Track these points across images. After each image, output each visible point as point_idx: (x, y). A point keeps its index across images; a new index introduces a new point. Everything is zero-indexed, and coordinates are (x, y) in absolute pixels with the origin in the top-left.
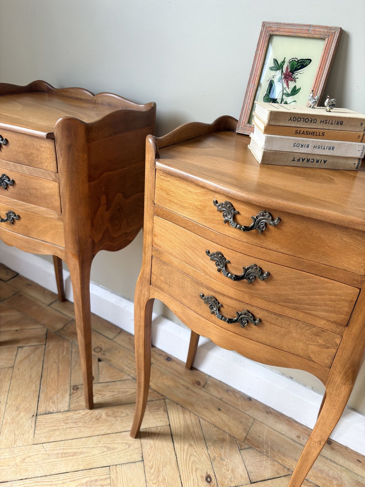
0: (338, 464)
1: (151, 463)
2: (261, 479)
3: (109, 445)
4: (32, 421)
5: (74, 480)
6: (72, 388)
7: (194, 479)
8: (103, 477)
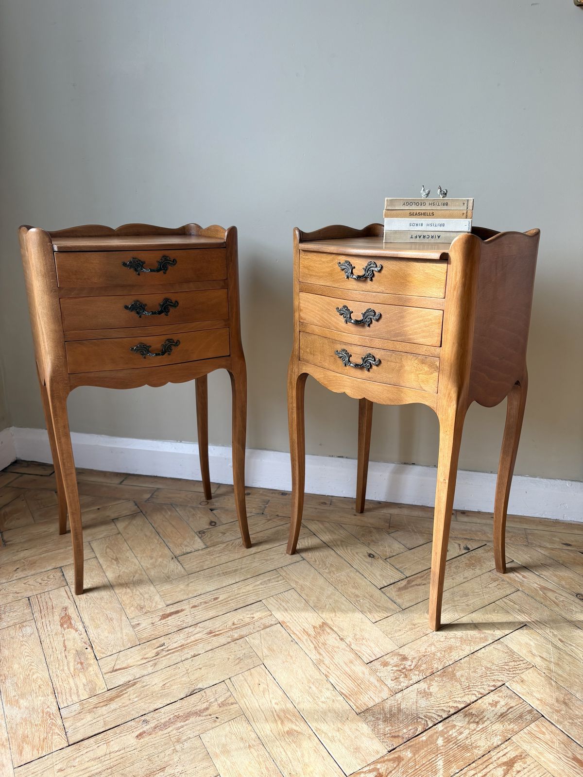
0: (477, 523)
1: (313, 558)
2: (417, 546)
3: (266, 558)
4: (174, 562)
5: (248, 585)
6: (198, 533)
7: (358, 559)
8: (274, 577)
